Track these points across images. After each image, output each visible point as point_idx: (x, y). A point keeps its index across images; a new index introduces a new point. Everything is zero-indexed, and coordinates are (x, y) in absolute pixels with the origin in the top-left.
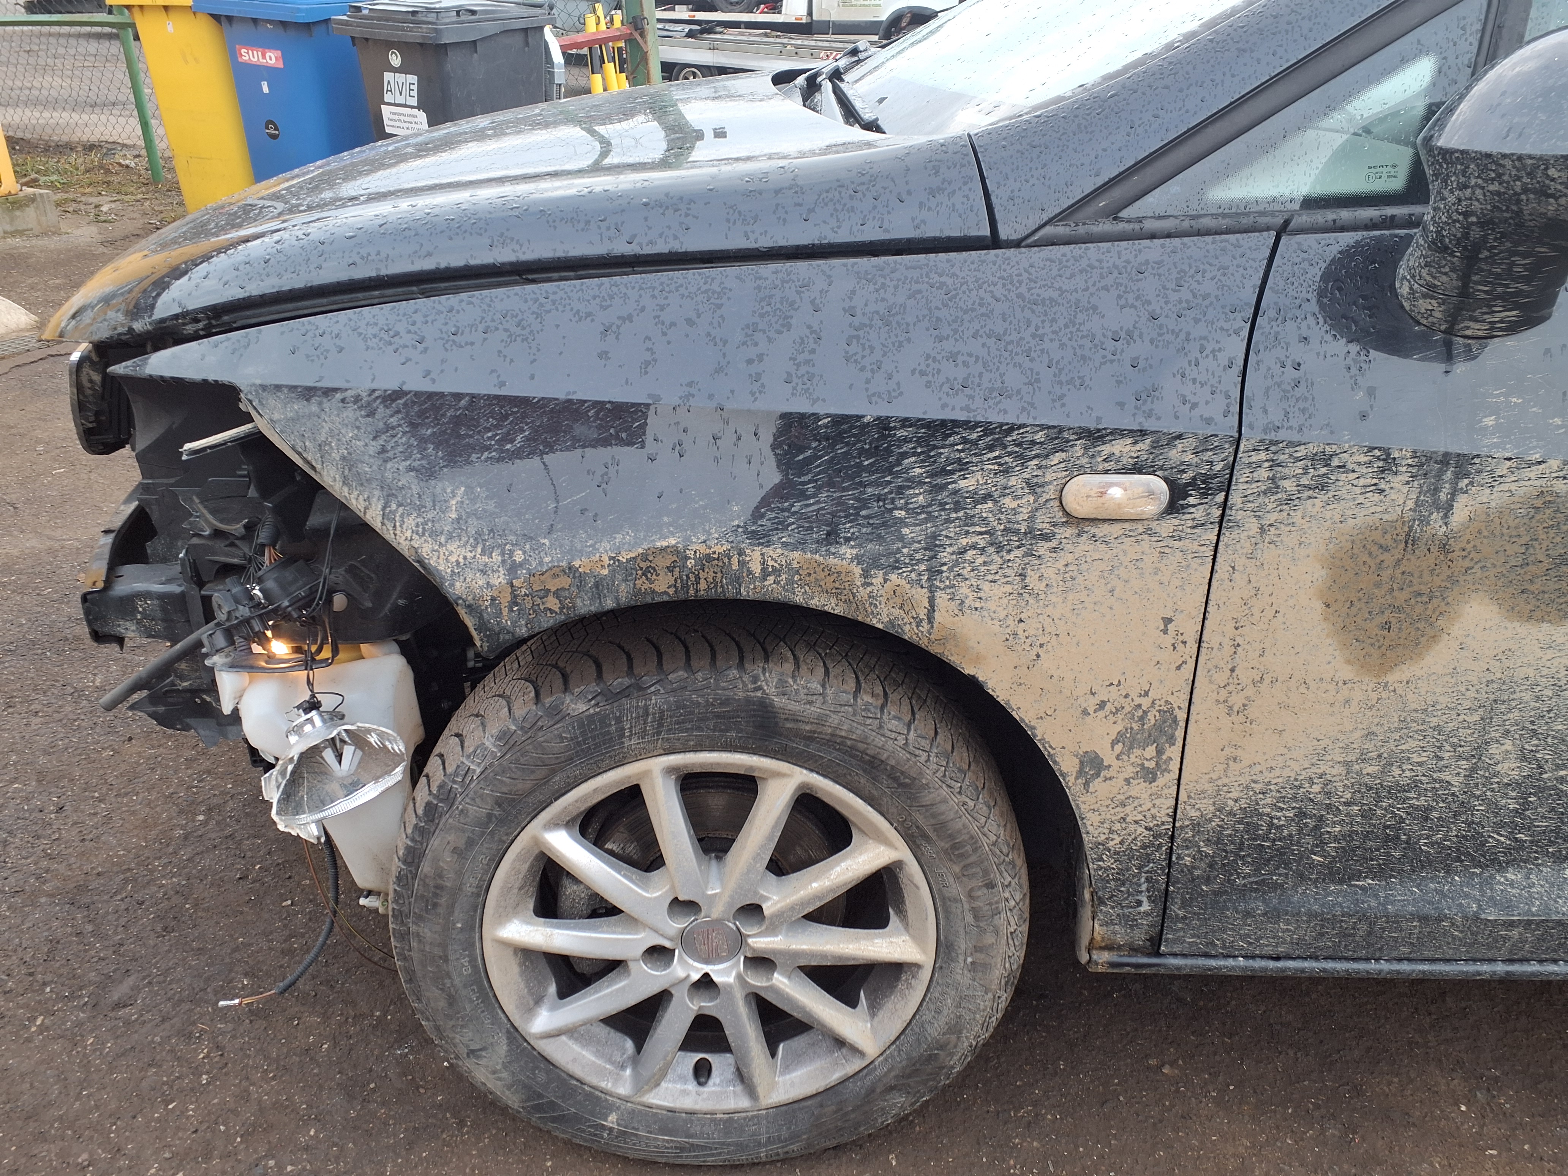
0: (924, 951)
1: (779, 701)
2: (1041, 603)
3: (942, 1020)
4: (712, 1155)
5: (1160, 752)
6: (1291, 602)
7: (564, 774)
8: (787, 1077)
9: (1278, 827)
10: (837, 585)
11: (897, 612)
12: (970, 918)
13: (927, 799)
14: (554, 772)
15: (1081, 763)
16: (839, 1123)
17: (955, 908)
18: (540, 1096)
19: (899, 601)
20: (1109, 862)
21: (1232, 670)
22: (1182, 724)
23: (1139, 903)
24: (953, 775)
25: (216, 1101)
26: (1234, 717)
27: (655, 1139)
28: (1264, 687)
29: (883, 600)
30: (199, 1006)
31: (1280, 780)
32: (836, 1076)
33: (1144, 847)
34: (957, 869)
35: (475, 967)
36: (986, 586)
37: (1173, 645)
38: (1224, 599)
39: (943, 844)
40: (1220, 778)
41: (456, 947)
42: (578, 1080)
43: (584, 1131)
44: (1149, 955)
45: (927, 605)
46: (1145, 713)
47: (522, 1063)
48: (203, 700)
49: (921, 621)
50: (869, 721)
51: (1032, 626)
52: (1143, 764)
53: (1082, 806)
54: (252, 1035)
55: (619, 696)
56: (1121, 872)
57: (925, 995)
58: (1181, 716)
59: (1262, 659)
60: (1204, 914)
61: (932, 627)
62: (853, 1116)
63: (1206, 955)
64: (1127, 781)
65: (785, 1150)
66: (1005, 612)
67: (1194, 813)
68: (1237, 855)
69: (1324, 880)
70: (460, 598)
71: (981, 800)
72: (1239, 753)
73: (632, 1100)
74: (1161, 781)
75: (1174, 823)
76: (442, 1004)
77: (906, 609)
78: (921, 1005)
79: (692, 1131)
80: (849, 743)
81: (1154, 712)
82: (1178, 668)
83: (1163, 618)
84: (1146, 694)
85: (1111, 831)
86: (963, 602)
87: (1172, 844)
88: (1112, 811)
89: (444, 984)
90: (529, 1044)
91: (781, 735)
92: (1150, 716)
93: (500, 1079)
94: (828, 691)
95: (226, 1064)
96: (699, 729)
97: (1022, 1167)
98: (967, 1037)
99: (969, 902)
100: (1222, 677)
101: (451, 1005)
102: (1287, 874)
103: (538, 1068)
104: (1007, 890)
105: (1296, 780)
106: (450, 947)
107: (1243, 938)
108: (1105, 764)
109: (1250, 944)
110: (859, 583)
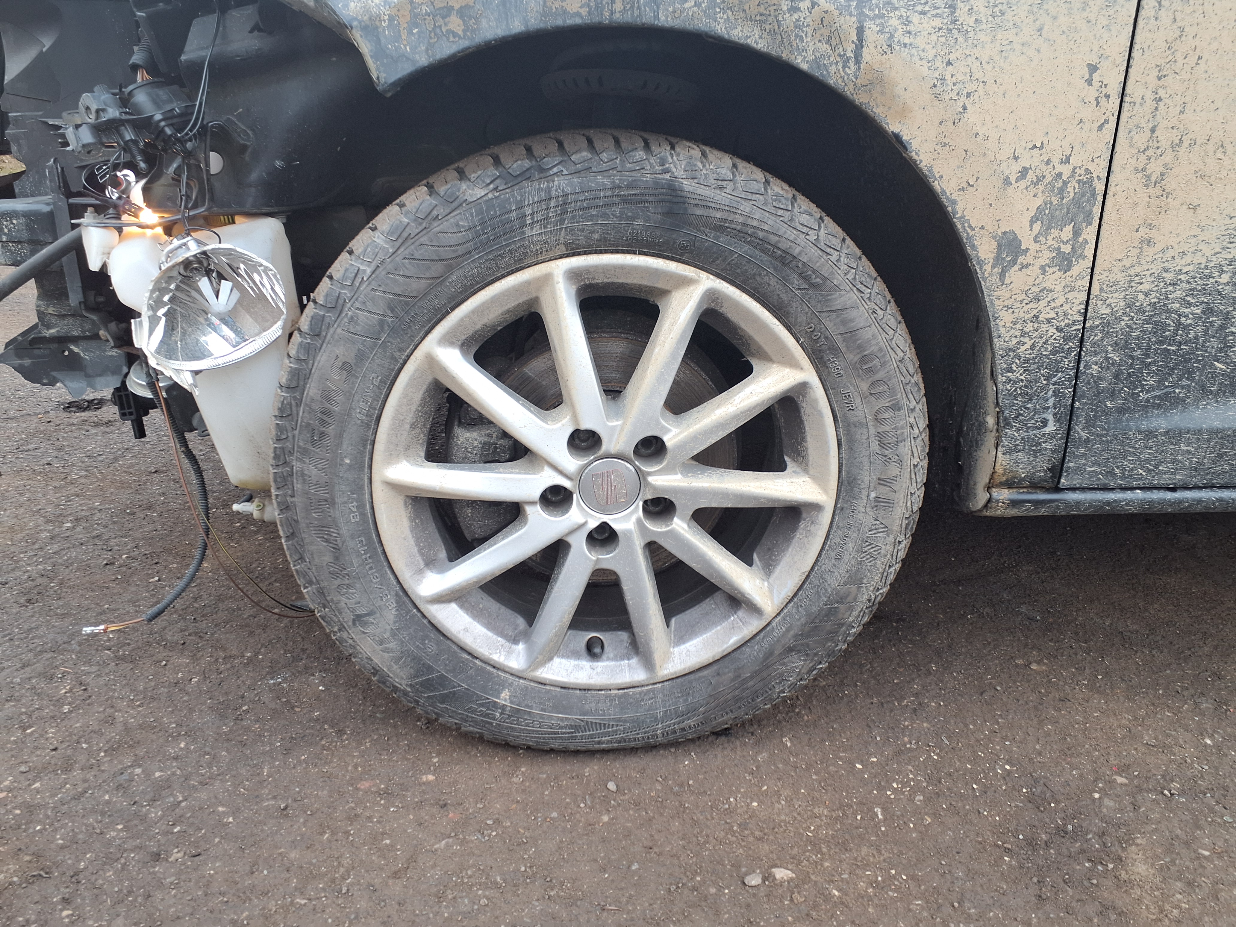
0: (826, 491)
1: (688, 185)
2: (970, 41)
3: (843, 567)
4: (607, 734)
5: (1077, 233)
6: (1215, 46)
7: (460, 272)
8: (683, 647)
9: (1185, 327)
10: (762, 9)
11: (824, 47)
12: (875, 446)
13: (838, 304)
14: (450, 269)
15: (999, 246)
16: (737, 693)
17: (860, 435)
18: (430, 669)
19: (826, 32)
20: (1018, 373)
21: (1153, 131)
22: (1100, 198)
23: (1045, 423)
24: (863, 279)
25: (78, 725)
26: (1151, 190)
27: (550, 717)
28: (1182, 151)
29: (810, 31)
30: (63, 654)
31: (1191, 268)
32: (734, 640)
33: (1054, 352)
34: (864, 386)
35: (363, 515)
36: (915, 18)
37: (1097, 99)
38: (1149, 42)
39: (851, 357)
40: (1133, 266)
41: (344, 488)
42: (470, 654)
43: (474, 711)
44: (1048, 490)
45: (855, 38)
46: (1065, 183)
47: (411, 630)
48: (71, 351)
49: (848, 59)
50: (780, 212)
51: (960, 70)
52: (1059, 248)
53: (997, 303)
54: (117, 675)
55: (520, 179)
56: (1030, 384)
57: (824, 544)
58: (1100, 187)
59: (1182, 117)
60: (1107, 435)
61: (859, 68)
62: (751, 684)
63: (1105, 489)
64: (1043, 268)
65: (682, 725)
66: (934, 51)
67: (1105, 311)
68: (1143, 362)
69: (1225, 392)
70: (356, 19)
71: (889, 311)
72: (1154, 234)
73: (525, 675)
74: (1075, 270)
75: (1084, 323)
76: (328, 558)
77: (834, 43)
78: (820, 555)
79: (587, 707)
80: (761, 234)
81: (1073, 183)
82: (1100, 128)
83: (1089, 65)
84: (1067, 160)
85: (1023, 334)
86: (892, 36)
87: (1081, 350)
88: (1026, 308)
89: (329, 534)
90: (419, 610)
91: (690, 225)
92: (1070, 189)
93: (387, 650)
94: (737, 178)
95: (90, 697)
96: (605, 216)
97: (917, 743)
98: (867, 589)
99: (876, 427)
100: (1141, 140)
101: (337, 558)
102: (1189, 386)
103: (427, 637)
104: (912, 416)
105: (1206, 268)
106: (337, 488)
107: (1143, 464)
108: (1023, 247)
109: (1149, 471)
110: (785, 8)
